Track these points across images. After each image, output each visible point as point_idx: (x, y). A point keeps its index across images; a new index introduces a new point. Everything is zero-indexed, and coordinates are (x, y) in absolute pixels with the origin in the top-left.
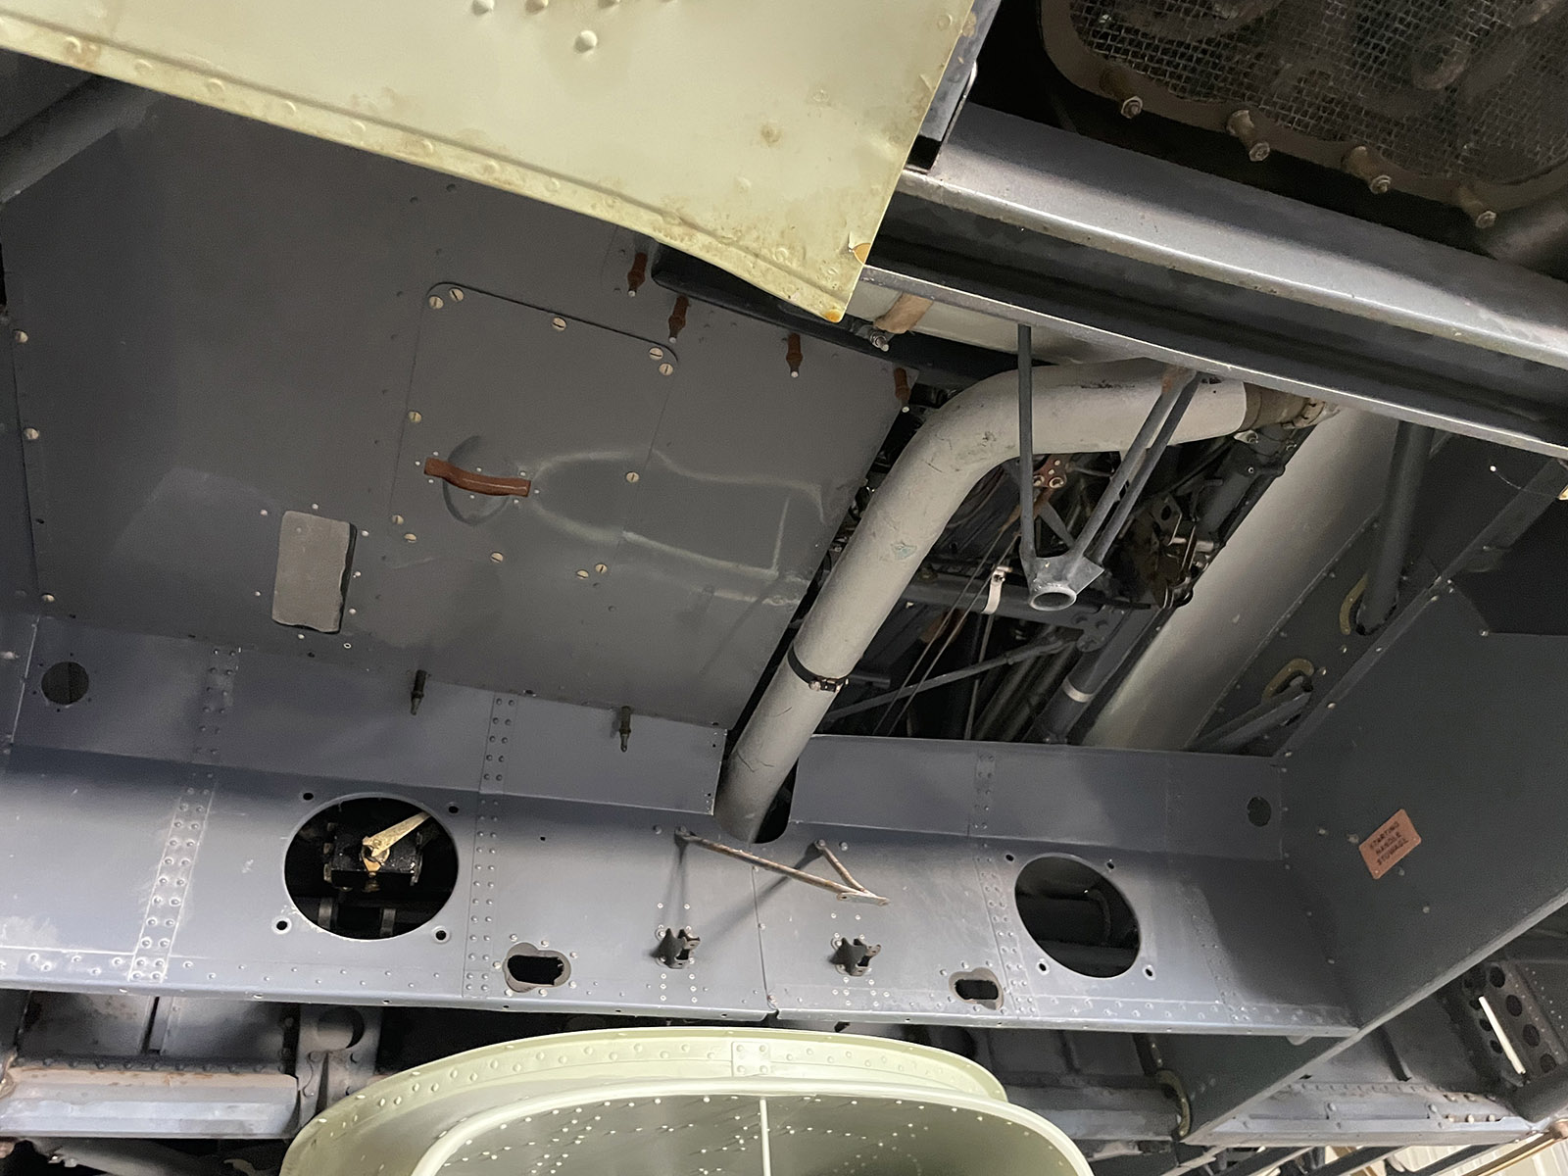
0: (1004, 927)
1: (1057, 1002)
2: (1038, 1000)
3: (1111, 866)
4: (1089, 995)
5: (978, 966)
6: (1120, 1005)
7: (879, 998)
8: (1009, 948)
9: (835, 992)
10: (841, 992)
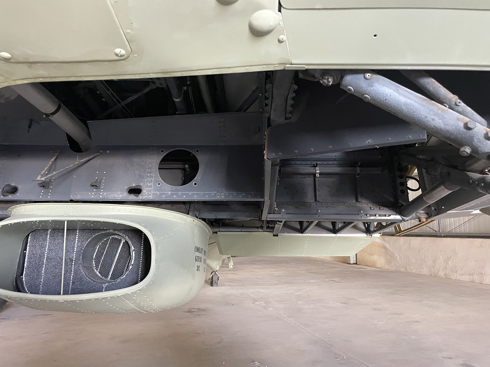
0: (150, 173)
1: (159, 194)
2: (154, 194)
3: (197, 151)
4: (171, 191)
5: (138, 185)
6: (180, 194)
7: (103, 194)
8: (150, 179)
9: (90, 194)
10: (91, 193)
